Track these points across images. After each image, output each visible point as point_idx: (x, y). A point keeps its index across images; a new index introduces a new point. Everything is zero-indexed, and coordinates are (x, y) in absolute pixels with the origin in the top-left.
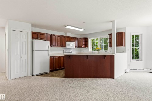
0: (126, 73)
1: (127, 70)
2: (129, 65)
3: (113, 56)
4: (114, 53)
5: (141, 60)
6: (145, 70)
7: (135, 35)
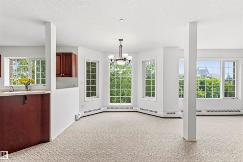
0: (76, 120)
1: (79, 115)
2: (82, 106)
3: (48, 95)
4: (50, 90)
5: (98, 97)
6: (102, 110)
7: (90, 61)
